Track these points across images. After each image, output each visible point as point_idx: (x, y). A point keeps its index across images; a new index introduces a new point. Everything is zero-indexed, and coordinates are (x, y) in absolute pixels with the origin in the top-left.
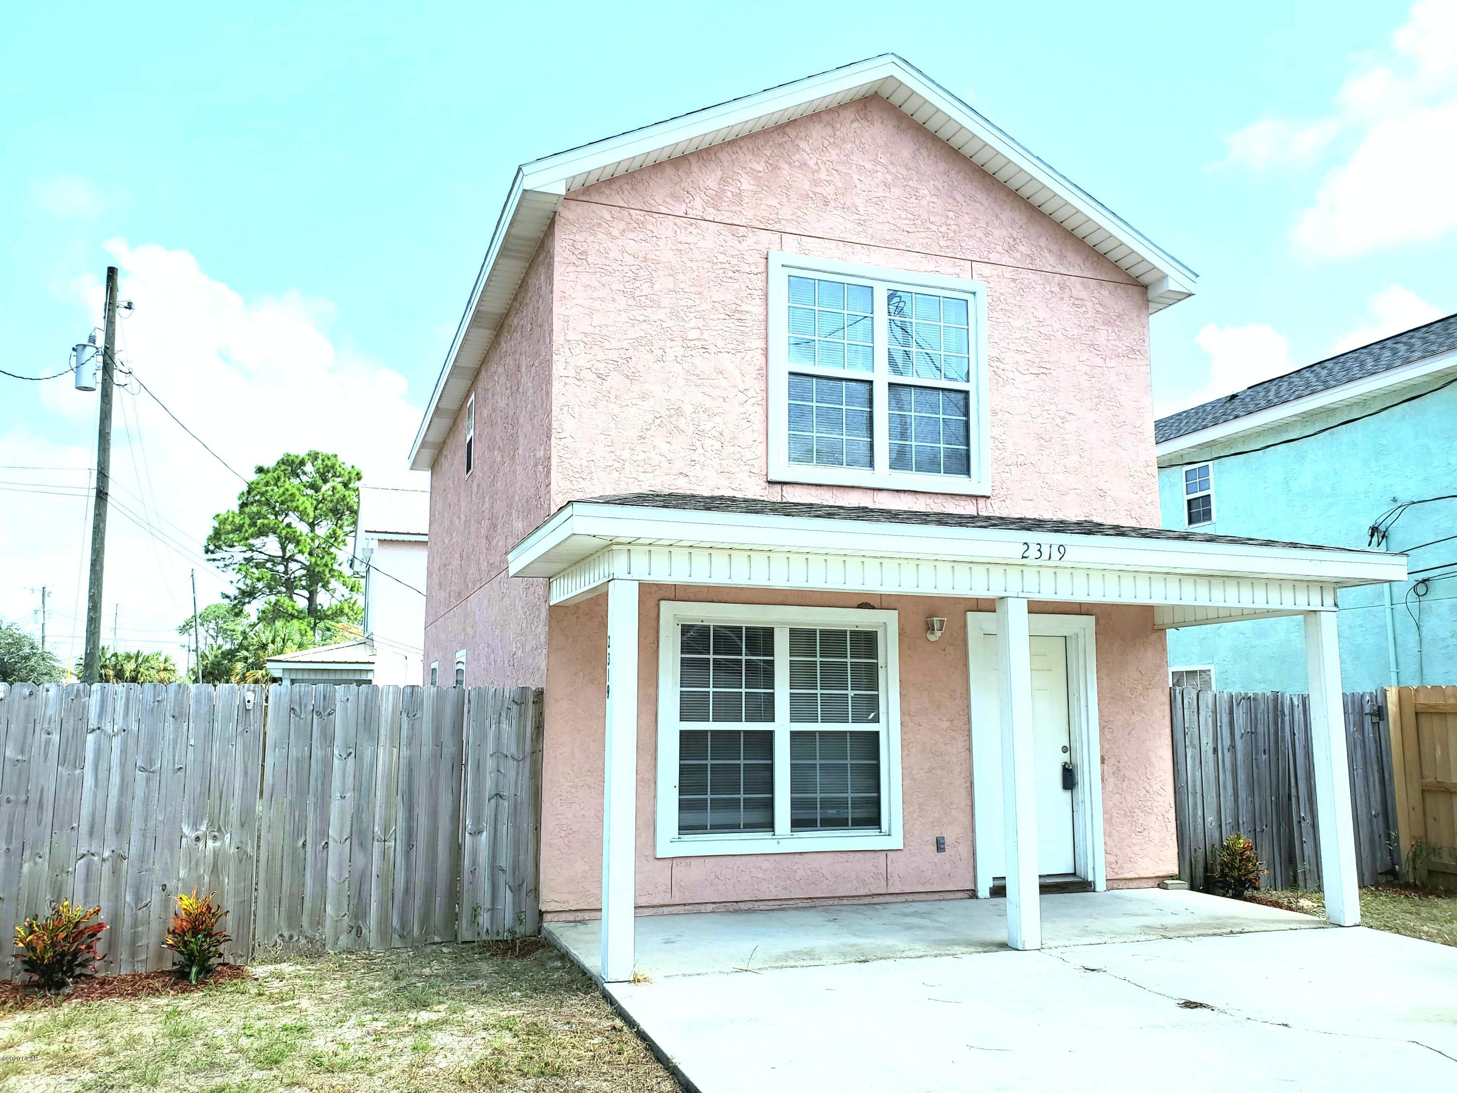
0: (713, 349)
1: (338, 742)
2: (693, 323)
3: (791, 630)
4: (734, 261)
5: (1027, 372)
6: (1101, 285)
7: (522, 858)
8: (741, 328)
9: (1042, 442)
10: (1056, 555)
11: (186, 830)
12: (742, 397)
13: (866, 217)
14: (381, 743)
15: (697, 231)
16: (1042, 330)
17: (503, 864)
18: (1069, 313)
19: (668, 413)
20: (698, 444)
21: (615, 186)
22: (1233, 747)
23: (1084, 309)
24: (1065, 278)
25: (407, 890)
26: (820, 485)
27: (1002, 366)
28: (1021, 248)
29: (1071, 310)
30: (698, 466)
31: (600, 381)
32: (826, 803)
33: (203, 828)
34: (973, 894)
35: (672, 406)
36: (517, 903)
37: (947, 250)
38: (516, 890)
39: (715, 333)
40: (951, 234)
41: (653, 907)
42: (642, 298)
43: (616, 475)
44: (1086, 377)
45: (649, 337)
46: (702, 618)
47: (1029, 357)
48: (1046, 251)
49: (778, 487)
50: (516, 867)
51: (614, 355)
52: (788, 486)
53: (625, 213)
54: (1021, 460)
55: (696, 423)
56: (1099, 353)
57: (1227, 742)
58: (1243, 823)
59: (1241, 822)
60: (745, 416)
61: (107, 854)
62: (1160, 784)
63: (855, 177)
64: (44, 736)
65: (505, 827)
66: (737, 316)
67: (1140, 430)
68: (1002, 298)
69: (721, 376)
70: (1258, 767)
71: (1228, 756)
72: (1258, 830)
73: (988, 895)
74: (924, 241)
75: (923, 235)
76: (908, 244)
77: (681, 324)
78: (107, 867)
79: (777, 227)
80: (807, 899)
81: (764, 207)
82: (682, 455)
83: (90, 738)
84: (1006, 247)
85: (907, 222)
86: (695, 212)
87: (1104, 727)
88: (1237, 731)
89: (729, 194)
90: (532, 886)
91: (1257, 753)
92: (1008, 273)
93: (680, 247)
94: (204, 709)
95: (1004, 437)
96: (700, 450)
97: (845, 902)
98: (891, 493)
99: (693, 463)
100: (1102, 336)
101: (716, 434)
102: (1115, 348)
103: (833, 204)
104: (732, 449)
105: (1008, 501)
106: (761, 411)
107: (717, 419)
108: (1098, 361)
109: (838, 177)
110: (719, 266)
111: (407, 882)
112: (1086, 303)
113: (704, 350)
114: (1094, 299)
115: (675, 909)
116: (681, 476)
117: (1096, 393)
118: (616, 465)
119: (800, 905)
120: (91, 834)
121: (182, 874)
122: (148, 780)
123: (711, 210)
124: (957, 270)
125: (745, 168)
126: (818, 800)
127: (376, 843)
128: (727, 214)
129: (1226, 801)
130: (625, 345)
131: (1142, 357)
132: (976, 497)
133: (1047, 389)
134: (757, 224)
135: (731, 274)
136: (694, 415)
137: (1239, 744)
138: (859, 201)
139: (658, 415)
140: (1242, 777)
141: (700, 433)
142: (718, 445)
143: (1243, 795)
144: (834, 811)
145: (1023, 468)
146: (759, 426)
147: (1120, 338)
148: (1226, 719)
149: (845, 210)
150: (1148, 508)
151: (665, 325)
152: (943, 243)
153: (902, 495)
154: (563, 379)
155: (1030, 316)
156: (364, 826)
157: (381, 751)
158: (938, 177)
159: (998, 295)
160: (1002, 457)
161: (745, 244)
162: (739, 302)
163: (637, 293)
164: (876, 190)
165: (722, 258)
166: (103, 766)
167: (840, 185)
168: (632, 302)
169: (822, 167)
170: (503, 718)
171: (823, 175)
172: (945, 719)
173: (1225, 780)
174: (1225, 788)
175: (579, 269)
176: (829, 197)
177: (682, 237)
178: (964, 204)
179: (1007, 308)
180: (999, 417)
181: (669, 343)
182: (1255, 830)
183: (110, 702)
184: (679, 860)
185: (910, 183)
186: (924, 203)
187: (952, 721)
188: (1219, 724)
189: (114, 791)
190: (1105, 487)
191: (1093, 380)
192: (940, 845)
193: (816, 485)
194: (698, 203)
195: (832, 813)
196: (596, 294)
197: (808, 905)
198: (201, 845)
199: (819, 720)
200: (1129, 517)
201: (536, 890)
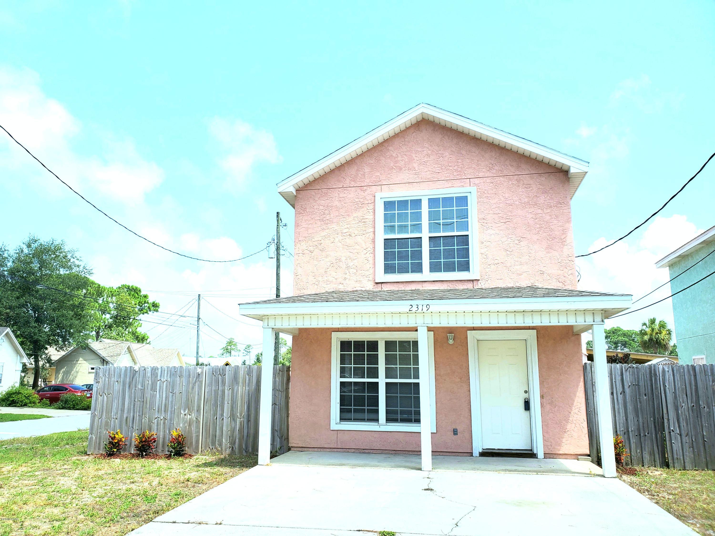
0: (353, 235)
1: (227, 384)
2: (346, 226)
3: (386, 341)
4: (362, 200)
5: (499, 222)
6: (540, 176)
7: (283, 427)
8: (365, 225)
9: (508, 252)
10: (425, 309)
11: (182, 412)
12: (365, 252)
13: (419, 171)
14: (240, 385)
15: (347, 192)
16: (507, 202)
17: (277, 429)
18: (523, 192)
19: (336, 261)
20: (347, 272)
21: (316, 182)
22: (624, 392)
23: (531, 188)
24: (520, 176)
25: (247, 435)
26: (398, 282)
27: (485, 221)
28: (496, 168)
29: (523, 190)
30: (347, 280)
31: (311, 253)
32: (402, 412)
33: (187, 411)
34: (471, 454)
35: (337, 259)
36: (281, 442)
37: (458, 176)
38: (281, 438)
39: (354, 229)
40: (459, 169)
41: (330, 448)
42: (327, 221)
43: (316, 286)
44: (533, 220)
45: (329, 234)
46: (349, 338)
47: (500, 215)
48: (509, 166)
49: (380, 285)
50: (280, 429)
51: (316, 243)
52: (384, 284)
53: (320, 191)
54: (496, 262)
55: (347, 263)
56: (540, 207)
57: (620, 389)
58: (632, 431)
59: (630, 430)
60: (366, 258)
61: (162, 418)
62: (578, 409)
63: (414, 155)
64: (147, 382)
65: (277, 415)
66: (363, 221)
67: (564, 240)
68: (486, 192)
69: (356, 244)
70: (640, 402)
71: (620, 397)
72: (642, 435)
73: (478, 456)
74: (446, 175)
75: (446, 172)
76: (438, 178)
77: (341, 227)
78: (162, 422)
79: (380, 183)
80: (393, 450)
81: (374, 177)
82: (341, 276)
83: (158, 382)
84: (488, 168)
85: (438, 168)
86: (346, 185)
87: (543, 382)
88: (625, 384)
89: (360, 175)
90: (286, 437)
91: (640, 395)
92: (488, 180)
93: (341, 199)
94: (187, 374)
95: (487, 252)
96: (348, 274)
97: (411, 453)
98: (430, 282)
99: (345, 279)
100: (542, 199)
101: (355, 267)
102: (549, 204)
103: (404, 169)
104: (361, 272)
105: (489, 281)
106: (372, 255)
107: (355, 261)
108: (540, 211)
109: (406, 158)
110: (356, 203)
111: (248, 433)
112: (532, 186)
113: (350, 236)
114: (536, 183)
115: (339, 450)
116: (341, 285)
117: (538, 226)
118: (317, 283)
119: (391, 453)
120: (158, 412)
121: (181, 425)
122: (172, 396)
123: (353, 183)
124: (462, 184)
125: (366, 164)
126: (399, 411)
127: (238, 419)
128: (359, 183)
129: (619, 419)
130: (320, 239)
131: (565, 205)
132: (473, 281)
133: (510, 228)
134: (370, 184)
135: (360, 205)
136: (346, 261)
137: (627, 390)
138: (415, 165)
139: (332, 263)
140: (630, 408)
141: (348, 267)
142: (355, 271)
143: (631, 416)
144: (407, 416)
145: (497, 265)
146: (371, 262)
147: (552, 199)
148: (619, 378)
149: (409, 170)
150: (570, 277)
151: (335, 229)
152: (455, 174)
153: (436, 283)
154: (298, 254)
155: (501, 197)
156: (234, 413)
157: (240, 387)
158: (453, 146)
159: (483, 191)
160: (486, 261)
161: (366, 193)
162: (364, 216)
163: (325, 219)
164: (424, 158)
165: (357, 200)
166: (161, 392)
167: (407, 160)
168: (323, 223)
169: (399, 155)
170: (277, 376)
171: (400, 158)
172: (457, 378)
173: (619, 409)
174: (619, 412)
175: (304, 215)
176: (402, 167)
177: (341, 195)
178: (467, 155)
179: (489, 195)
180: (484, 244)
181: (336, 236)
182: (640, 435)
183: (163, 372)
184: (340, 431)
185: (440, 152)
186: (446, 159)
187: (461, 379)
188: (614, 380)
189: (164, 399)
190: (544, 269)
191: (537, 220)
192: (455, 432)
194: (348, 181)
195: (405, 416)
196: (310, 222)
197: (394, 453)
198: (186, 417)
199: (398, 378)
200: (558, 282)
201: (288, 439)
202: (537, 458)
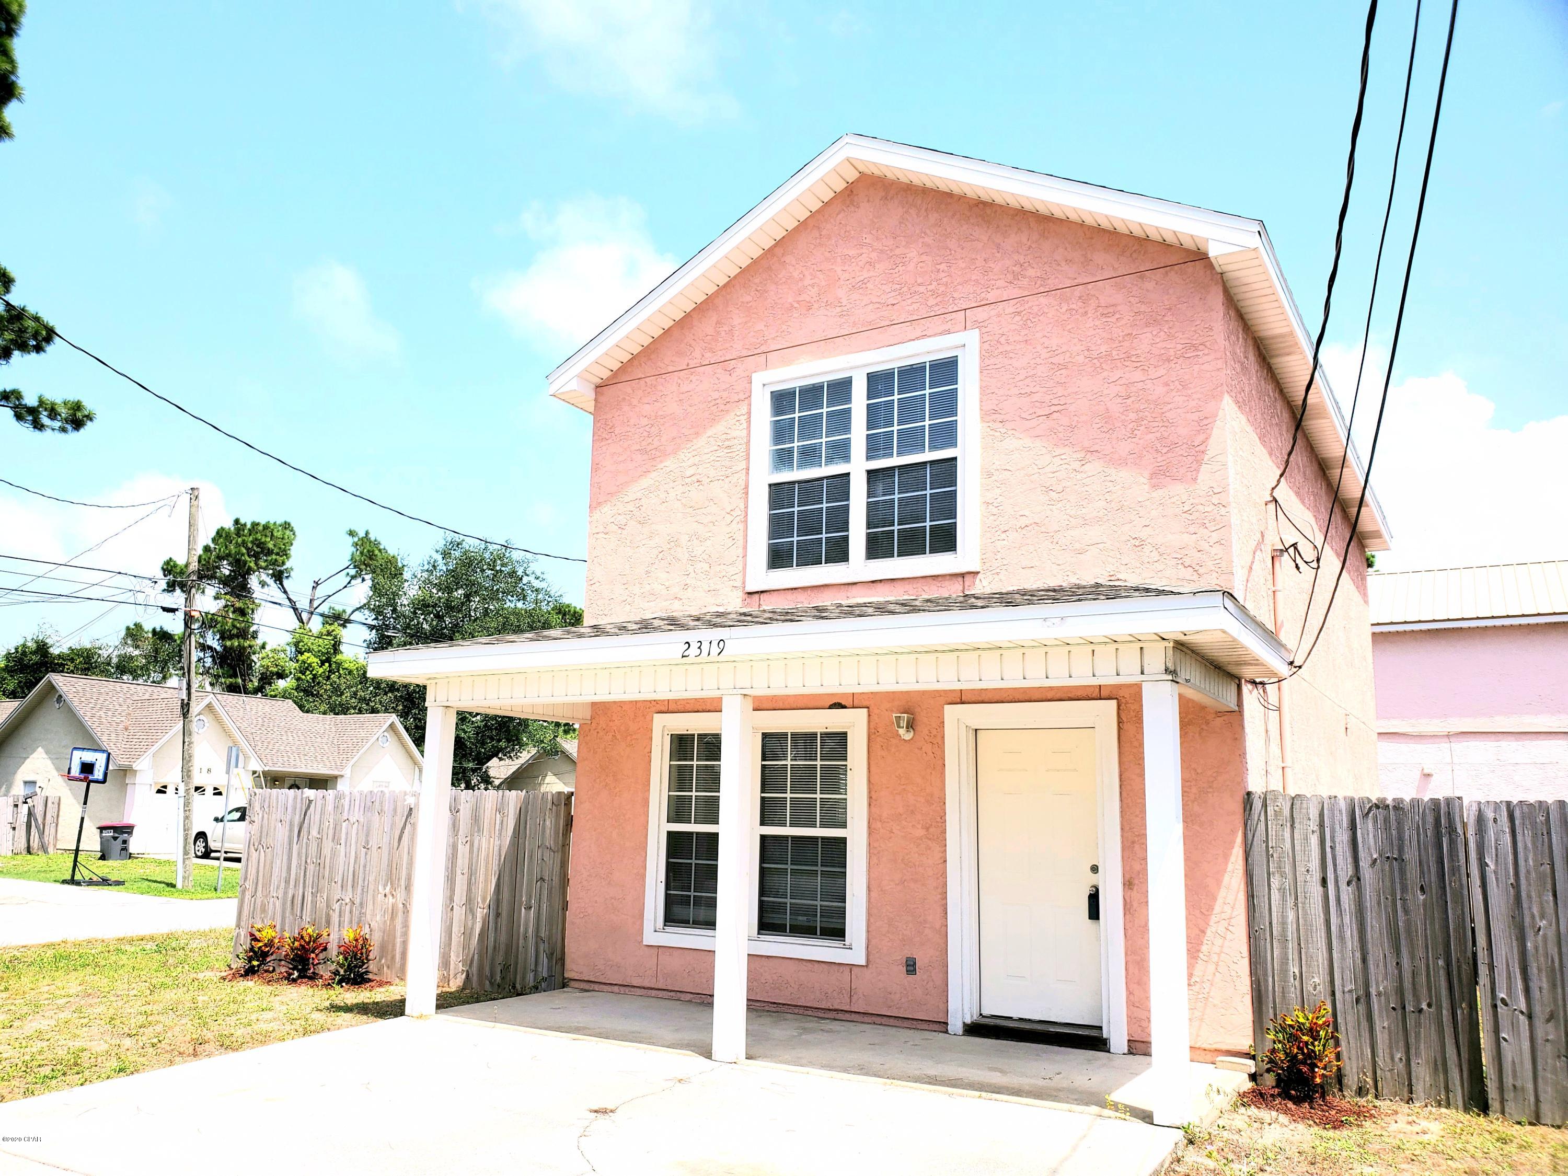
0: (705, 480)
1: (461, 833)
2: (690, 462)
3: (763, 734)
4: (725, 394)
5: (1034, 416)
6: (1142, 278)
7: (554, 931)
8: (729, 455)
9: (1053, 494)
10: (715, 650)
11: (381, 888)
12: (729, 518)
13: (848, 307)
14: (484, 835)
15: (697, 377)
16: (1055, 360)
17: (543, 935)
18: (1095, 328)
19: (669, 546)
20: (691, 569)
21: (636, 362)
22: (1357, 878)
23: (1117, 316)
24: (1090, 286)
25: (495, 947)
26: (795, 589)
27: (1000, 418)
28: (1031, 272)
29: (1097, 323)
30: (690, 589)
31: (620, 531)
32: (796, 910)
33: (388, 888)
34: (943, 1026)
35: (672, 540)
36: (550, 968)
37: (936, 309)
38: (550, 956)
39: (708, 465)
40: (942, 288)
41: (644, 988)
42: (653, 452)
43: (628, 607)
44: (1119, 400)
45: (657, 484)
46: (687, 728)
47: (1036, 397)
48: (1063, 264)
49: (757, 596)
50: (550, 937)
51: (630, 507)
52: (765, 594)
53: (642, 382)
54: (1023, 522)
55: (690, 550)
56: (1139, 364)
57: (1345, 869)
58: (1379, 994)
59: (1373, 991)
60: (730, 535)
61: (348, 901)
62: (1225, 924)
63: (838, 269)
64: (328, 823)
65: (545, 905)
66: (727, 443)
67: (1202, 448)
68: (1003, 340)
69: (712, 503)
70: (1406, 911)
71: (1347, 894)
72: (1409, 1008)
73: (961, 1033)
74: (911, 308)
75: (909, 301)
76: (892, 318)
77: (682, 465)
78: (348, 907)
79: (764, 349)
80: (771, 1003)
81: (752, 334)
82: (678, 580)
83: (344, 824)
84: (1010, 277)
85: (893, 294)
86: (695, 361)
87: (1133, 842)
88: (1362, 854)
89: (723, 334)
90: (559, 957)
91: (1404, 889)
92: (1009, 308)
93: (682, 396)
94: (392, 807)
95: (1000, 499)
96: (692, 575)
97: (810, 1013)
98: (866, 585)
99: (686, 587)
100: (1146, 341)
101: (706, 557)
102: (1163, 352)
103: (816, 306)
104: (718, 568)
105: (1003, 572)
106: (741, 526)
107: (708, 543)
108: (1138, 375)
109: (821, 277)
110: (714, 402)
111: (495, 941)
112: (1119, 308)
113: (698, 484)
114: (1131, 299)
115: (661, 994)
116: (677, 601)
117: (1132, 416)
118: (629, 599)
119: (767, 1008)
120: (342, 887)
121: (378, 918)
122: (366, 854)
123: (708, 355)
124: (946, 327)
125: (737, 304)
126: (788, 906)
127: (478, 909)
128: (720, 353)
129: (1343, 958)
130: (639, 495)
131: (1206, 351)
132: (963, 575)
133: (1060, 429)
134: (745, 353)
135: (722, 407)
136: (689, 543)
137: (1367, 873)
138: (841, 293)
139: (660, 550)
140: (1375, 925)
141: (692, 559)
142: (706, 567)
143: (1378, 950)
144: (805, 918)
145: (1024, 532)
146: (740, 543)
147: (1170, 337)
148: (1343, 837)
149: (828, 308)
150: (1213, 551)
151: (668, 470)
152: (932, 302)
153: (879, 585)
154: (595, 535)
155: (1039, 348)
156: (473, 896)
157: (484, 839)
158: (928, 231)
159: (996, 337)
160: (996, 523)
161: (734, 375)
162: (729, 431)
163: (651, 447)
164: (861, 273)
165: (716, 395)
166: (348, 844)
167: (823, 283)
168: (645, 457)
169: (806, 273)
170: (547, 817)
171: (807, 281)
172: (919, 826)
173: (1341, 927)
174: (1342, 938)
175: (609, 441)
176: (812, 301)
177: (684, 388)
178: (959, 250)
179: (1009, 348)
180: (994, 478)
181: (672, 484)
182: (1404, 1008)
183: (353, 801)
184: (664, 949)
185: (898, 251)
186: (911, 266)
187: (927, 829)
188: (1328, 844)
189: (352, 861)
190: (1144, 533)
191: (1129, 401)
192: (911, 967)
193: (792, 589)
194: (697, 353)
195: (802, 919)
196: (621, 459)
197: (774, 1009)
198: (387, 899)
199: (788, 824)
200: (1180, 566)
201: (562, 960)
202: (1109, 1051)
